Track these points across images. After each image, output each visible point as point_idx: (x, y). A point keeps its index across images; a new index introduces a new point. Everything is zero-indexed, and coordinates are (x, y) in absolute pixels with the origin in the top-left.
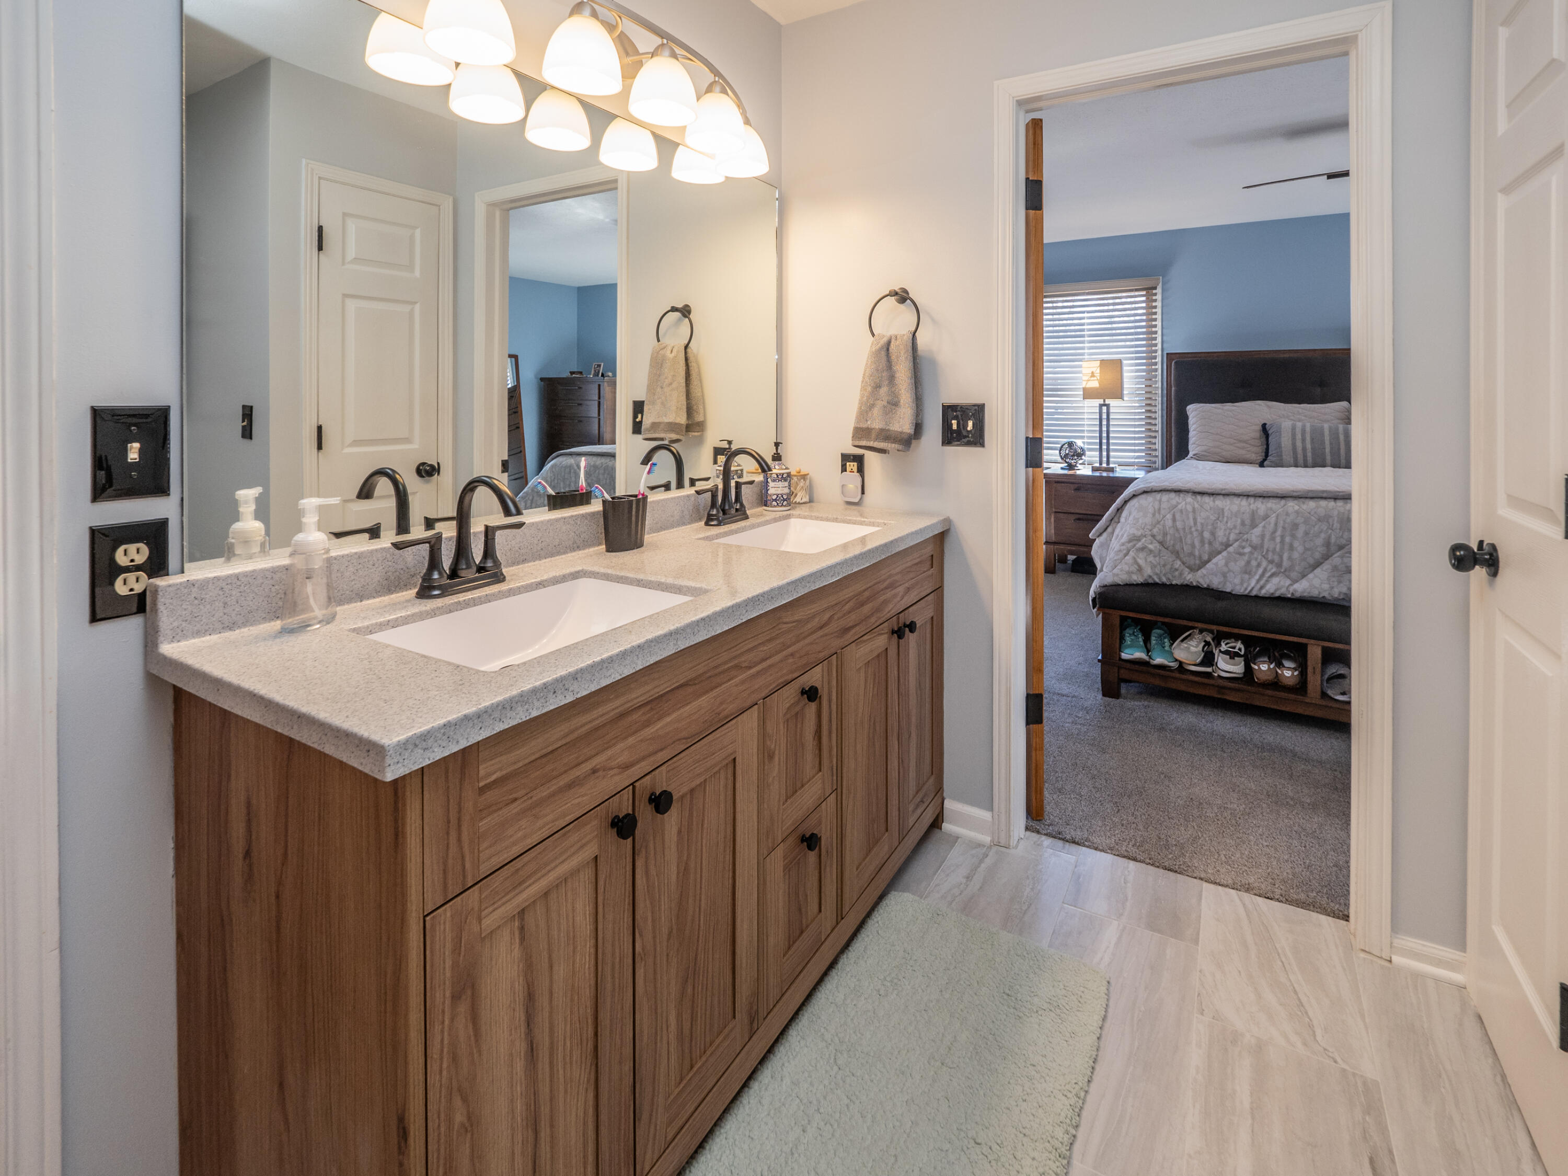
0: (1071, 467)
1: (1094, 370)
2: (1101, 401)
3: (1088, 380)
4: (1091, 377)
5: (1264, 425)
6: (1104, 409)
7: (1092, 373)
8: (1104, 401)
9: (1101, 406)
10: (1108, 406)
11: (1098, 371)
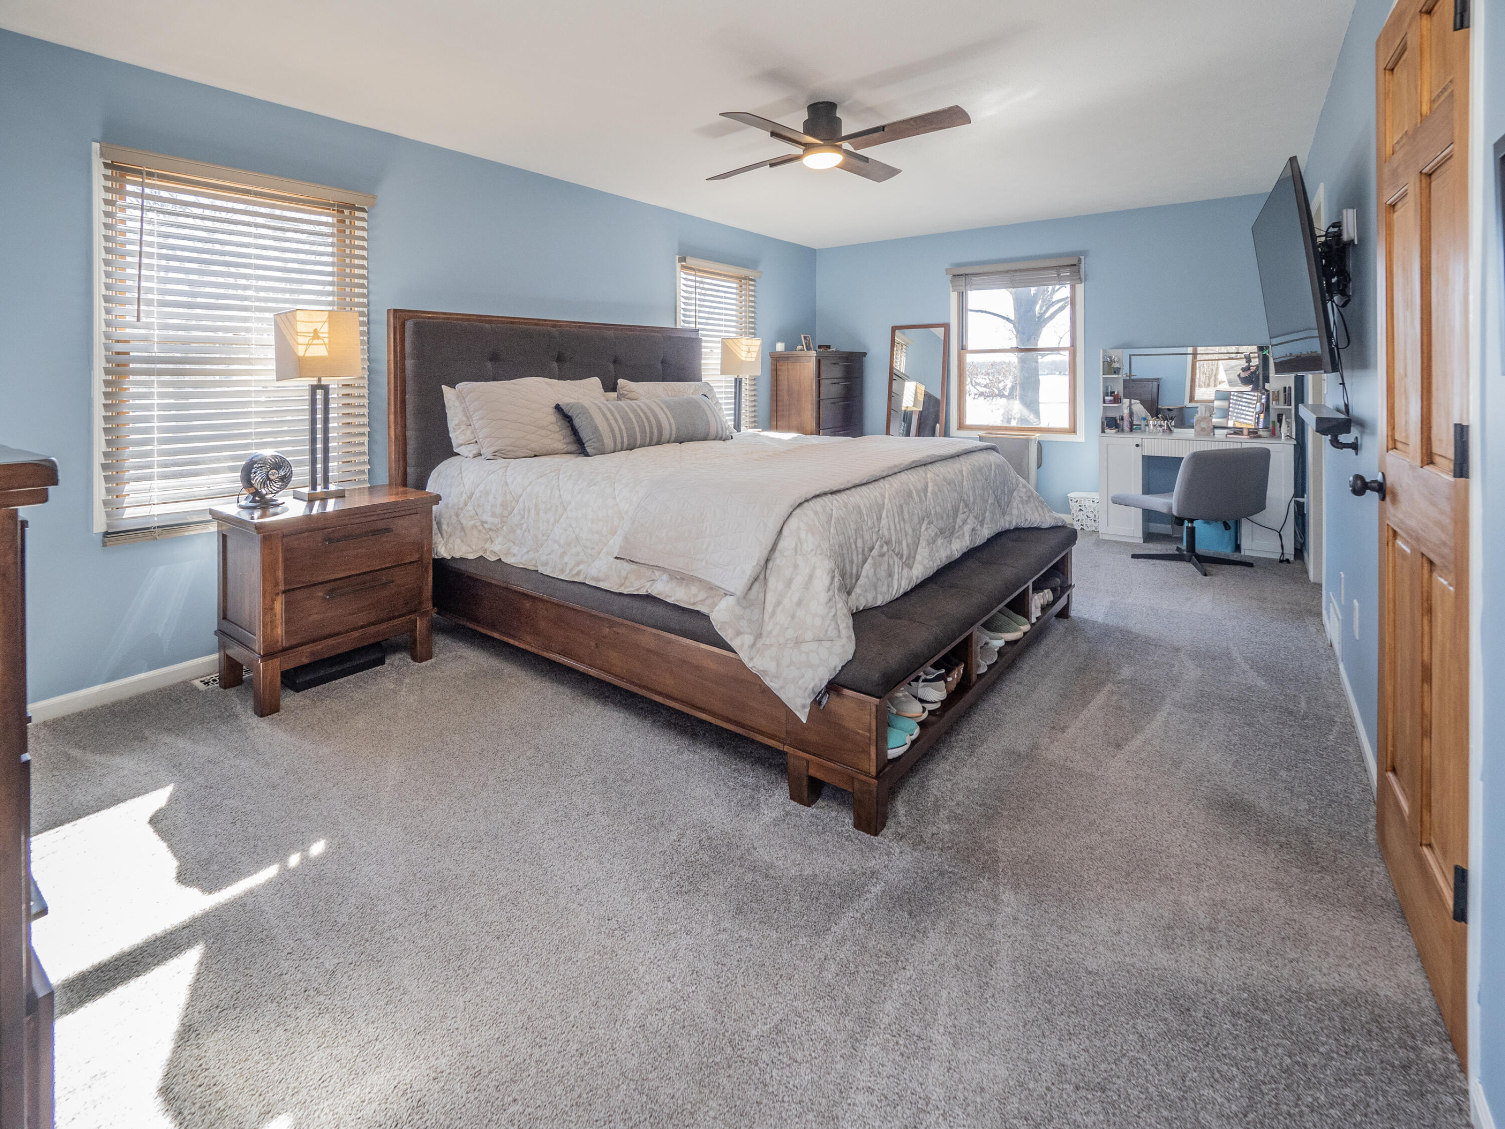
0: (263, 504)
1: (318, 326)
2: (314, 381)
3: (308, 345)
4: (313, 338)
5: (558, 408)
6: (320, 394)
7: (315, 330)
8: (320, 380)
9: (314, 389)
10: (326, 389)
11: (325, 328)
